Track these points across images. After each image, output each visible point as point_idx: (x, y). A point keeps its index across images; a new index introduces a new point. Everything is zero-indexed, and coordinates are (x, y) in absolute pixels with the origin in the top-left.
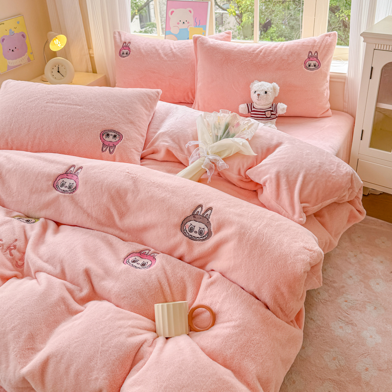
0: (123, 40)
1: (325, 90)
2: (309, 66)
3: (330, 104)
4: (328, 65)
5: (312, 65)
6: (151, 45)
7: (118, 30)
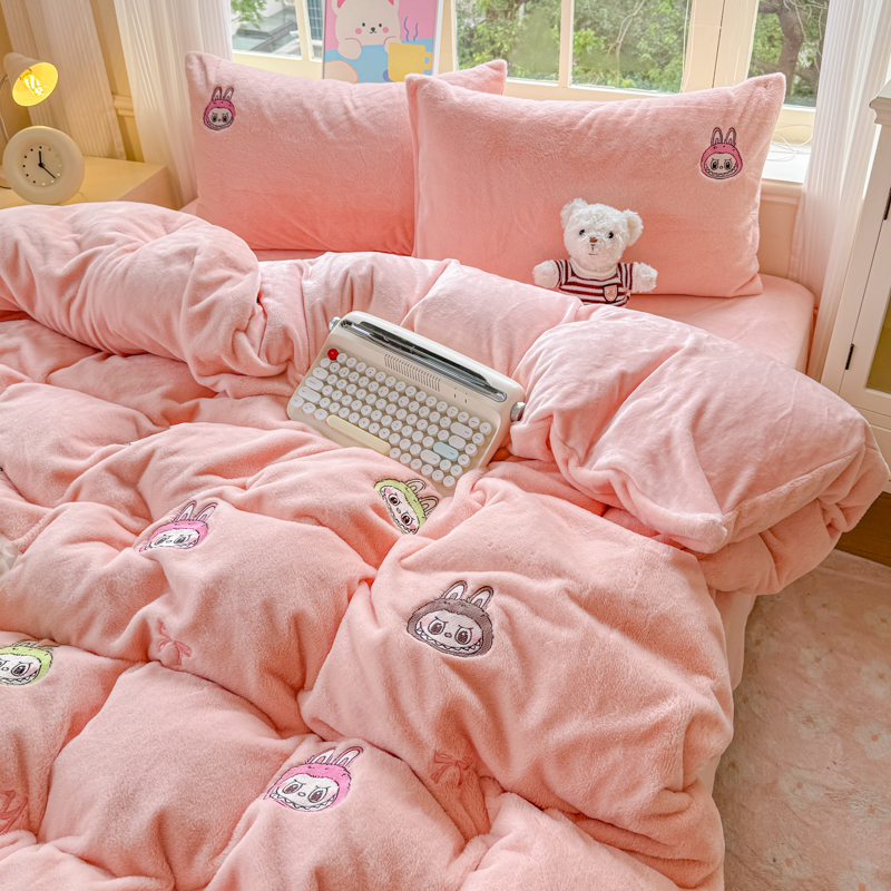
0: (213, 80)
1: (749, 228)
2: (714, 166)
3: (760, 262)
5: (721, 163)
6: (289, 96)
7: (197, 52)
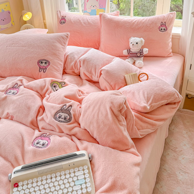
4: (171, 30)
7: (59, 10)
